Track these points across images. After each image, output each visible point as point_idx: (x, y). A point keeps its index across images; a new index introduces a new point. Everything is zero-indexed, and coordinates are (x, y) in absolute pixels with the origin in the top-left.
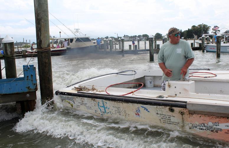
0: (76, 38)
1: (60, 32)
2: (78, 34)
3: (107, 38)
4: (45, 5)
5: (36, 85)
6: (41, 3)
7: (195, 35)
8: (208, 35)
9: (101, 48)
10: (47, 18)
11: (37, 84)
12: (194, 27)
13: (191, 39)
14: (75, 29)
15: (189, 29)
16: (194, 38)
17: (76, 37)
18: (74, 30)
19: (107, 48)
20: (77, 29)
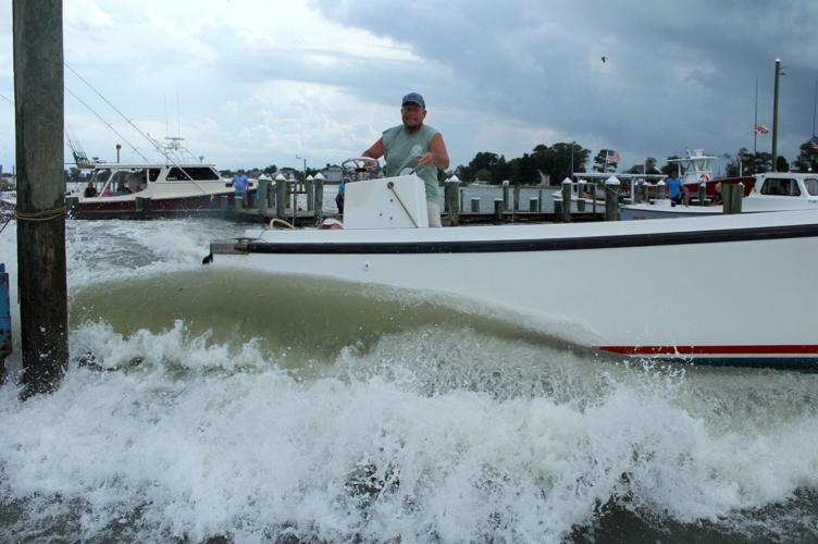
0: (168, 167)
1: (118, 147)
2: (177, 153)
3: (271, 170)
4: (52, 65)
5: (6, 334)
6: (39, 57)
7: (545, 173)
8: (582, 178)
9: (246, 203)
10: (57, 110)
11: (9, 331)
12: (540, 148)
13: (531, 184)
14: (167, 138)
15: (526, 155)
16: (540, 181)
17: (170, 163)
18: (166, 141)
19: (269, 207)
20: (175, 139)
